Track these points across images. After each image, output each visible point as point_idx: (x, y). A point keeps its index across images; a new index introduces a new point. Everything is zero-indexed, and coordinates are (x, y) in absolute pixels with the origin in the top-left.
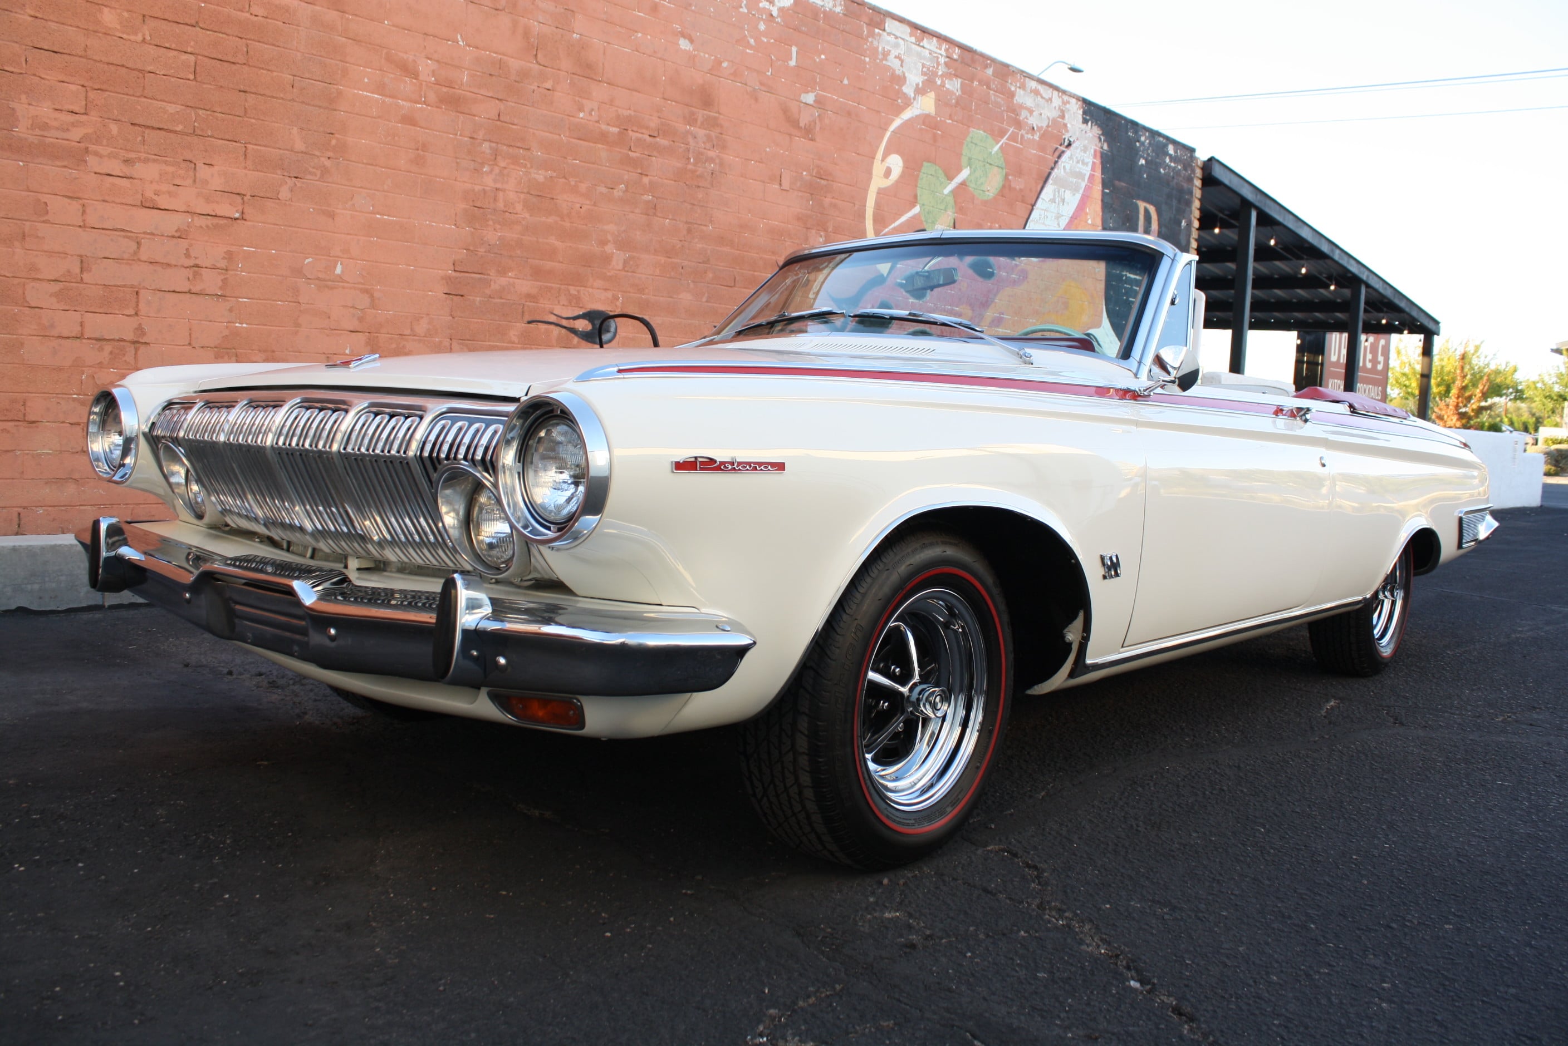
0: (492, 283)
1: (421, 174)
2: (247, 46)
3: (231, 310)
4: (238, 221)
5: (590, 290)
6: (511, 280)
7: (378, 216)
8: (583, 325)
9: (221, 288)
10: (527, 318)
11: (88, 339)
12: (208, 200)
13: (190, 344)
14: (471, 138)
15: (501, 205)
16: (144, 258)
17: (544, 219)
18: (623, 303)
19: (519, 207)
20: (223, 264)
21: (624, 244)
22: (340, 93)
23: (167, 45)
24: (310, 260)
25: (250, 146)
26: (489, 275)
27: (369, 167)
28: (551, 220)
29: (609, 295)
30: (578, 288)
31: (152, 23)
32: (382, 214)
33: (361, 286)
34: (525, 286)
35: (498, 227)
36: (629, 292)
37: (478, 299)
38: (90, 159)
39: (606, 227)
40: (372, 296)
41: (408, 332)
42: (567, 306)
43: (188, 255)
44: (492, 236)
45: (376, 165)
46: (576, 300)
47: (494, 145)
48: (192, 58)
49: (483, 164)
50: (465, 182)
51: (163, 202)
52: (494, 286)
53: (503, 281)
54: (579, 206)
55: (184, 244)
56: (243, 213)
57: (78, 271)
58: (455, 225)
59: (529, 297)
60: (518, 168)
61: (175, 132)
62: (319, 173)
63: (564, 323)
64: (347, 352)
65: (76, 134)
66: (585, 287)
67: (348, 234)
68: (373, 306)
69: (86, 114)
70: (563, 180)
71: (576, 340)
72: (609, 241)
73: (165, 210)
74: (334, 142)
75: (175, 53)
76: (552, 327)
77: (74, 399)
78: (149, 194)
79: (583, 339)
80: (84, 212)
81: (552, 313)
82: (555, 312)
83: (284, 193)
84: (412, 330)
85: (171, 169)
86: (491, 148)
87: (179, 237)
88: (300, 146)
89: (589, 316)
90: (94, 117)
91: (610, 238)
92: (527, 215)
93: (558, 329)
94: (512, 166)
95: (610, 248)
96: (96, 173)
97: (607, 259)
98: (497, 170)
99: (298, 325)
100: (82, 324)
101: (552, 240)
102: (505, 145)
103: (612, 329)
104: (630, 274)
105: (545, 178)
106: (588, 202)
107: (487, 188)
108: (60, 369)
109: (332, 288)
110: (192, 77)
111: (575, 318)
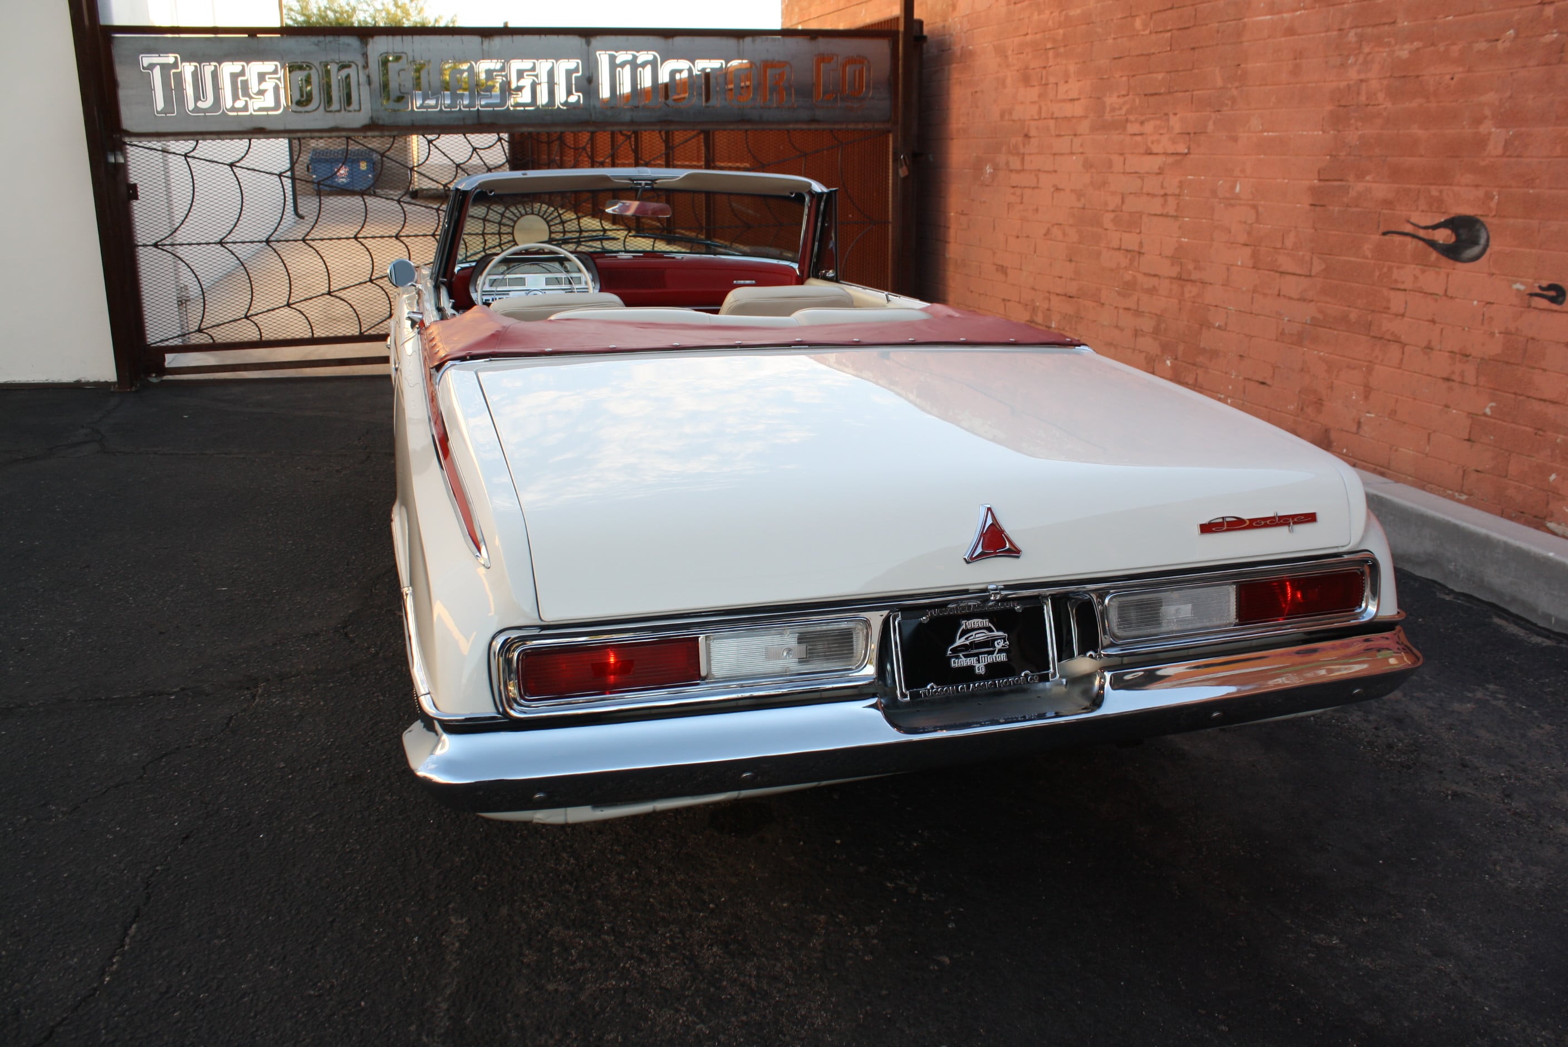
0: (1350, 191)
1: (1297, 83)
2: (1196, 10)
3: (1180, 228)
4: (1188, 156)
5: (1456, 189)
6: (1368, 185)
7: (1265, 134)
8: (1444, 236)
9: (1176, 210)
10: (1382, 229)
11: (1124, 250)
12: (1174, 142)
13: (1160, 254)
14: (1340, 30)
15: (1363, 98)
16: (1145, 191)
17: (1407, 104)
18: (1498, 203)
19: (1381, 96)
20: (1177, 192)
21: (1506, 118)
22: (1245, 25)
23: (1160, 30)
24: (1221, 182)
25: (1195, 93)
26: (1347, 181)
27: (1262, 88)
28: (1414, 104)
29: (1480, 193)
30: (1441, 187)
31: (1155, 17)
32: (1268, 132)
33: (1250, 202)
34: (1381, 190)
35: (1360, 124)
36: (1511, 187)
37: (1337, 209)
38: (1129, 125)
39: (1483, 98)
40: (1257, 213)
41: (1279, 245)
42: (1427, 212)
43: (1162, 187)
44: (1352, 136)
45: (1266, 85)
46: (1437, 203)
47: (1359, 30)
48: (1169, 34)
49: (1348, 57)
50: (1332, 81)
51: (1155, 149)
52: (1353, 193)
53: (1360, 187)
54: (1448, 77)
55: (1161, 176)
56: (1189, 149)
57: (1120, 203)
58: (1322, 130)
59: (1388, 203)
60: (1381, 49)
61: (1160, 94)
62: (1230, 103)
63: (1422, 233)
64: (1239, 263)
65: (1123, 112)
66: (1451, 185)
67: (1245, 155)
68: (1258, 220)
69: (1128, 95)
70: (1432, 48)
71: (1434, 255)
72: (1486, 117)
73: (1156, 154)
74: (1239, 72)
75: (1162, 34)
76: (1408, 239)
77: (1116, 291)
78: (1149, 144)
79: (1443, 254)
80: (1124, 164)
81: (1408, 222)
82: (1412, 220)
83: (1211, 127)
84: (1283, 243)
85: (1158, 123)
86: (1356, 34)
87: (1160, 174)
88: (1219, 83)
89: (1454, 223)
90: (1130, 96)
91: (1487, 112)
92: (1389, 105)
93: (1415, 241)
94: (1376, 49)
95: (1484, 128)
96: (1131, 135)
97: (1481, 143)
98: (1361, 59)
99: (1212, 240)
100: (1121, 240)
101: (1416, 130)
102: (1369, 26)
103: (1483, 241)
104: (1513, 160)
105: (1410, 52)
106: (1460, 69)
107: (1352, 82)
108: (1112, 270)
109: (1233, 206)
110: (1169, 49)
111: (1435, 227)
